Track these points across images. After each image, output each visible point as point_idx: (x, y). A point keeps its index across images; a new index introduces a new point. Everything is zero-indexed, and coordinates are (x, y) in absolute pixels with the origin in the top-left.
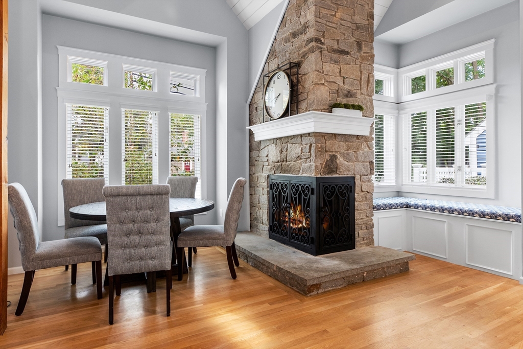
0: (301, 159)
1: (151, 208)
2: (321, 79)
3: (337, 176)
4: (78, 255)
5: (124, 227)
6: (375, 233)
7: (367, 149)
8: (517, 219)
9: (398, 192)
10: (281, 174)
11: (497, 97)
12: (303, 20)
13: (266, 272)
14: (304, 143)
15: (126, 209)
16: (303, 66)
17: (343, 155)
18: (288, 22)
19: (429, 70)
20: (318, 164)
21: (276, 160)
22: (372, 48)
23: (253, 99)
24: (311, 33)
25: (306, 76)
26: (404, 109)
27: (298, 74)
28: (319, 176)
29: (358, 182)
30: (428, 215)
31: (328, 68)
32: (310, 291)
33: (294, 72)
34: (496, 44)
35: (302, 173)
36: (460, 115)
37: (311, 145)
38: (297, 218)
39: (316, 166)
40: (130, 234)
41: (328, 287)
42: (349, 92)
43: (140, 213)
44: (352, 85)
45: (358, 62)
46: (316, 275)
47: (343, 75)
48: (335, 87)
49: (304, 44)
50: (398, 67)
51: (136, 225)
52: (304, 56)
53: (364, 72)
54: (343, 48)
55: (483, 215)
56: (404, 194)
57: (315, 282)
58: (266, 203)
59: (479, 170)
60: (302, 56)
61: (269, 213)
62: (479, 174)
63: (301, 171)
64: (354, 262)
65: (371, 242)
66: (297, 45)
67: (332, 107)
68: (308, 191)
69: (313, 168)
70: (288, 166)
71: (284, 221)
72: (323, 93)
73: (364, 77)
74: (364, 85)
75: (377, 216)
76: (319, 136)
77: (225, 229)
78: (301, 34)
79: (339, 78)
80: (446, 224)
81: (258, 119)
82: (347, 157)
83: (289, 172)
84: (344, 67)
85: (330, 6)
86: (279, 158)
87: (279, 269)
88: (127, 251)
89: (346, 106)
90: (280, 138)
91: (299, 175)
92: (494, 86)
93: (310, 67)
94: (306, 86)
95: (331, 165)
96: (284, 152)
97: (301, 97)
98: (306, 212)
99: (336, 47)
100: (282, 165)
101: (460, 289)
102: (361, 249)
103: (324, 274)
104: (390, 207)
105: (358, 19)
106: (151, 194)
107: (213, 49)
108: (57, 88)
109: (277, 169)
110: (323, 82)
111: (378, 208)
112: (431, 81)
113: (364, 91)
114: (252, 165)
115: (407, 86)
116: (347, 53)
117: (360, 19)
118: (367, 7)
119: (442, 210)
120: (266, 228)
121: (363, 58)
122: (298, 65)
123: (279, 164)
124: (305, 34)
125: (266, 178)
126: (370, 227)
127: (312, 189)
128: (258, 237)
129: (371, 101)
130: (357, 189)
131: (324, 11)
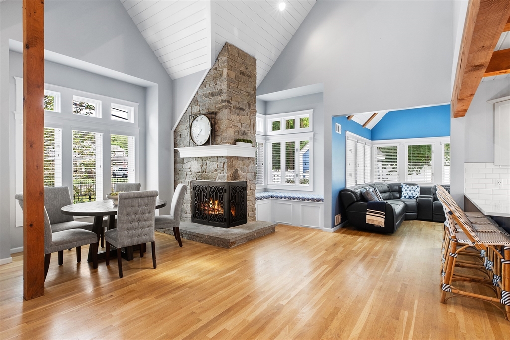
0: (217, 171)
1: (147, 205)
2: (230, 125)
3: (238, 181)
4: (82, 240)
5: (130, 218)
6: (256, 213)
7: (253, 165)
8: (322, 200)
9: (265, 189)
10: (202, 180)
11: (314, 139)
12: (219, 88)
13: (200, 241)
14: (219, 162)
15: (133, 206)
16: (218, 115)
17: (241, 169)
18: (208, 85)
19: (283, 119)
20: (229, 175)
21: (198, 171)
22: (255, 107)
23: (178, 129)
24: (224, 96)
25: (221, 122)
26: (269, 140)
27: (215, 119)
28: (229, 181)
29: (248, 184)
30: (283, 201)
31: (234, 118)
32: (231, 246)
33: (212, 116)
34: (314, 111)
35: (218, 180)
36: (297, 146)
37: (224, 163)
38: (215, 207)
39: (227, 176)
40: (133, 221)
41: (239, 243)
42: (244, 132)
43: (140, 208)
44: (246, 128)
45: (248, 115)
46: (233, 237)
47: (241, 122)
48: (237, 129)
49: (219, 102)
50: (266, 114)
51: (137, 216)
52: (219, 109)
53: (252, 120)
54: (241, 106)
55: (308, 199)
56: (269, 190)
57: (234, 241)
58: (190, 199)
59: (304, 174)
60: (218, 108)
61: (192, 206)
62: (304, 176)
63: (217, 179)
64: (249, 229)
65: (254, 219)
66: (215, 101)
67: (235, 142)
68: (222, 191)
69: (226, 177)
70: (207, 175)
71: (205, 210)
72: (230, 133)
73: (252, 124)
74: (251, 128)
75: (258, 203)
76: (229, 158)
77: (174, 216)
78: (217, 95)
79: (239, 124)
80: (291, 205)
81: (181, 142)
82: (242, 170)
83: (208, 179)
84: (242, 118)
85: (235, 82)
86: (200, 170)
87: (210, 237)
88: (130, 232)
89: (244, 141)
90: (201, 158)
91: (216, 181)
92: (313, 133)
93: (224, 116)
94: (221, 127)
95: (235, 176)
96: (204, 166)
97: (217, 134)
98: (221, 203)
99: (238, 106)
100: (202, 174)
101: (299, 236)
102: (250, 222)
103: (237, 236)
104: (263, 198)
105: (248, 89)
106: (148, 197)
107: (145, 89)
108: (15, 112)
109: (199, 177)
110: (231, 126)
111: (258, 199)
112: (283, 125)
113: (252, 131)
114: (176, 173)
115: (270, 126)
116: (244, 110)
117: (250, 90)
118: (253, 83)
119: (290, 198)
120: (190, 215)
121: (252, 113)
122: (215, 113)
123: (200, 174)
124: (220, 96)
125: (190, 183)
126: (254, 210)
127: (225, 189)
128: (184, 222)
129: (255, 137)
130: (248, 188)
131: (232, 85)
